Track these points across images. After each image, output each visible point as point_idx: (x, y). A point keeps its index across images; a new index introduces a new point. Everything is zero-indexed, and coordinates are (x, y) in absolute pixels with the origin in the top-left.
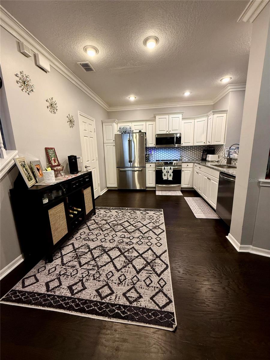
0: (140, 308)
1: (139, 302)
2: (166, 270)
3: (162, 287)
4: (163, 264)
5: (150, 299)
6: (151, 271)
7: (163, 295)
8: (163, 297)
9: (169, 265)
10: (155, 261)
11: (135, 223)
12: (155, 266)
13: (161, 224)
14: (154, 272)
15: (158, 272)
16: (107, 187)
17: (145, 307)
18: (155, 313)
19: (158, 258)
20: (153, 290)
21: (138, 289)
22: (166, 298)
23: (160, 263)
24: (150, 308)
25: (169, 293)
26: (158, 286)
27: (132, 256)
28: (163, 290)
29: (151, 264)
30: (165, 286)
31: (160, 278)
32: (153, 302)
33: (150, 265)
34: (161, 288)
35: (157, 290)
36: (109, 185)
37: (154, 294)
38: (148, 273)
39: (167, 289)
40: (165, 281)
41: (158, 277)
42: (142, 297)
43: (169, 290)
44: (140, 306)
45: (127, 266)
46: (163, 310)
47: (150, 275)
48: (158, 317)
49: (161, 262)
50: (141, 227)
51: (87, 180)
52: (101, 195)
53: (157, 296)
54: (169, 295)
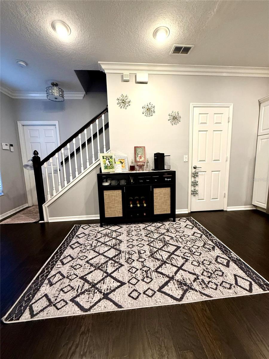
0: (40, 287)
1: (47, 285)
2: (79, 309)
3: (54, 305)
4: (92, 304)
5: (45, 293)
6: (81, 290)
7: (44, 307)
8: (42, 306)
9: (88, 313)
10: (98, 292)
11: (179, 256)
12: (89, 294)
13: (201, 293)
14: (78, 293)
15: (79, 298)
16: (254, 205)
17: (40, 290)
18: (29, 300)
19: (102, 296)
20: (55, 296)
21: (60, 282)
22: (39, 311)
23: (93, 300)
24: (36, 295)
25: (43, 314)
26: (58, 300)
27: (107, 267)
28: (51, 306)
29: (93, 288)
30: (55, 308)
31: (67, 301)
32: (41, 296)
33: (91, 288)
34: (54, 303)
35: (53, 300)
36: (255, 203)
37: (50, 297)
38: (79, 287)
39: (50, 312)
40: (62, 309)
41: (70, 299)
42: (50, 287)
43: (47, 314)
44: (42, 286)
45: (91, 267)
46: (28, 307)
47: (76, 289)
48: (24, 303)
49: (96, 301)
50: (172, 265)
51: (166, 179)
52: (228, 210)
53: (46, 300)
54: (41, 314)
